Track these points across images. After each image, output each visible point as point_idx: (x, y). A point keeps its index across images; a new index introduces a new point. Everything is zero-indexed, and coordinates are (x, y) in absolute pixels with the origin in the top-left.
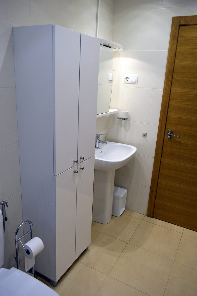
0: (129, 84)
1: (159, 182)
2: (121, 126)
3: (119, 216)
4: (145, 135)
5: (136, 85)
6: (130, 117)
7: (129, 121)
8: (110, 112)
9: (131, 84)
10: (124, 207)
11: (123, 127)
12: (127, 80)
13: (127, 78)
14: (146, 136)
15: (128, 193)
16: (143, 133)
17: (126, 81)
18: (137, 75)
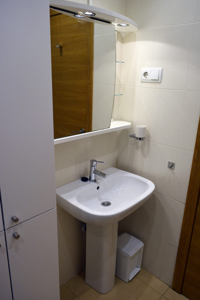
0: (149, 84)
1: (192, 242)
2: (137, 149)
3: (128, 282)
4: (171, 166)
5: (159, 85)
6: (149, 136)
7: (149, 141)
8: (111, 127)
9: (151, 83)
10: (140, 266)
11: (140, 149)
12: (146, 76)
13: (145, 74)
14: (173, 167)
15: (145, 247)
16: (169, 162)
17: (144, 78)
18: (161, 69)
